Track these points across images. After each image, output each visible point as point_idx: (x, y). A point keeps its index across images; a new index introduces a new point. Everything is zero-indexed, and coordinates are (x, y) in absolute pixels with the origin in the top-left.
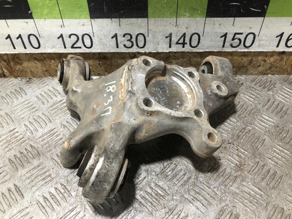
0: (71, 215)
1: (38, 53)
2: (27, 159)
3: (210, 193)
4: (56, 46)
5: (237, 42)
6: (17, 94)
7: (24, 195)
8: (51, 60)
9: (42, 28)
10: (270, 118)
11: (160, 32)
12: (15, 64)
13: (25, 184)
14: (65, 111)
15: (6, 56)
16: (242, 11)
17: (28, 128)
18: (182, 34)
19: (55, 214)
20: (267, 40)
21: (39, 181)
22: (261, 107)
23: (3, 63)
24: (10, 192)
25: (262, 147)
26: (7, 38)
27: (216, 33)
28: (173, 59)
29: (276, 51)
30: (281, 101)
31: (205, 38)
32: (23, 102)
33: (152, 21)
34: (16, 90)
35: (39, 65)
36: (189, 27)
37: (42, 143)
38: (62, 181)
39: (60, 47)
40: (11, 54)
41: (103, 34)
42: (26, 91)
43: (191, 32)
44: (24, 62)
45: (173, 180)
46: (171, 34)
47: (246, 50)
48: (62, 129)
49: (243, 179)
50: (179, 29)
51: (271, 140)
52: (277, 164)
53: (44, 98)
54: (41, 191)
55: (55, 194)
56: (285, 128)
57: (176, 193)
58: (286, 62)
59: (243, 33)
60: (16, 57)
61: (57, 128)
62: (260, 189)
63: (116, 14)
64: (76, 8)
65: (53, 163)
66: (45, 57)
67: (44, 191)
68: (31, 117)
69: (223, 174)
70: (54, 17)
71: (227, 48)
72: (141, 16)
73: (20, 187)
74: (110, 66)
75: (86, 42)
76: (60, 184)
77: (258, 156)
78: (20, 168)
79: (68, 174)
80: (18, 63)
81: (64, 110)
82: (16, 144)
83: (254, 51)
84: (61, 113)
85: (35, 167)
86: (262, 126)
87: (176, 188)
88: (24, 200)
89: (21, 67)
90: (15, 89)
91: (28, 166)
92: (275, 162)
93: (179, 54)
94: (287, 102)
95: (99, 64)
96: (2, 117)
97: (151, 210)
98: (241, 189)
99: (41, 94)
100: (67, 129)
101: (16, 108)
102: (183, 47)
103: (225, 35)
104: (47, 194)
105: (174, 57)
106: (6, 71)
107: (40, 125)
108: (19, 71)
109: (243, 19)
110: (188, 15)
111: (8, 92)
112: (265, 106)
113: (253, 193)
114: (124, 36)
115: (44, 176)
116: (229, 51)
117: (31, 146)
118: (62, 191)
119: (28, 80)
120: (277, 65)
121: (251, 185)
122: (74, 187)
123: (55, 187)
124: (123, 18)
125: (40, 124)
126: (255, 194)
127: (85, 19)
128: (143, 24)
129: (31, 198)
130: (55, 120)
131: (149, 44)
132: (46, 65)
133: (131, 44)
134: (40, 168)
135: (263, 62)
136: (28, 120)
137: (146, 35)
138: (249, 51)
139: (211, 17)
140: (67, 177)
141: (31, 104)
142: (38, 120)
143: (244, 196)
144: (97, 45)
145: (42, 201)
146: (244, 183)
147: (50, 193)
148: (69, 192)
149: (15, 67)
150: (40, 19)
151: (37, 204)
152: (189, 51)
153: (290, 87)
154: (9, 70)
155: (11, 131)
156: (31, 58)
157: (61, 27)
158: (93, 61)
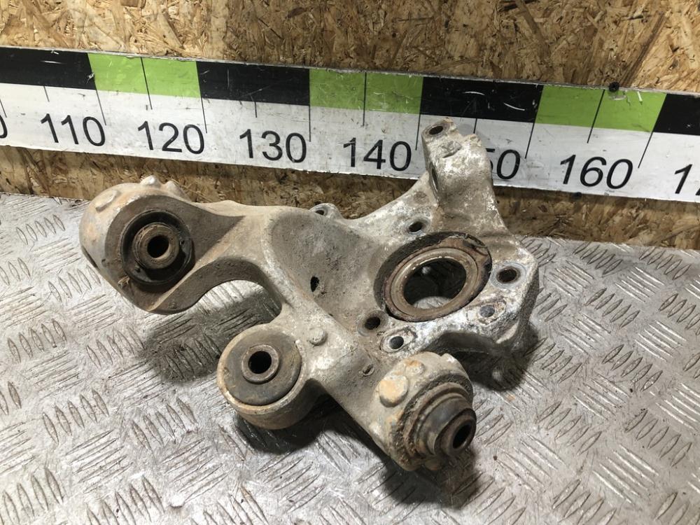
0: (97, 444)
1: (100, 155)
2: (42, 342)
4: (135, 143)
6: (48, 227)
7: (22, 403)
8: (123, 170)
9: (110, 109)
11: (333, 134)
12: (54, 172)
13: (28, 385)
15: (39, 155)
16: (489, 107)
17: (54, 290)
18: (375, 142)
19: (70, 438)
20: (543, 168)
21: (55, 382)
23: (33, 167)
26: (43, 121)
28: (360, 190)
29: (564, 191)
30: (556, 289)
31: (419, 153)
32: (56, 242)
33: (317, 112)
34: (46, 219)
35: (99, 176)
36: (388, 131)
37: (74, 318)
38: (97, 387)
39: (141, 146)
40: (48, 151)
41: (225, 128)
42: (64, 223)
43: (392, 139)
44: (73, 170)
46: (354, 140)
47: (504, 184)
50: (368, 132)
54: (54, 400)
55: (79, 406)
56: (549, 340)
58: (586, 215)
59: (494, 150)
60: (57, 158)
61: (109, 295)
63: (250, 94)
64: (177, 76)
65: (87, 354)
66: (113, 162)
67: (60, 400)
68: (65, 271)
70: (135, 89)
72: (297, 100)
73: (18, 388)
74: (236, 193)
75: (192, 142)
76: (91, 391)
78: (24, 357)
79: (110, 376)
80: (60, 170)
82: (28, 315)
83: (520, 187)
85: (54, 358)
88: (20, 410)
89: (65, 179)
91: (40, 354)
93: (372, 180)
95: (216, 186)
96: (11, 266)
97: (244, 452)
101: (39, 252)
102: (379, 167)
104: (64, 405)
105: (361, 185)
106: (35, 184)
107: (77, 286)
108: (60, 185)
109: (493, 122)
110: (386, 106)
111: (31, 222)
114: (264, 136)
115: (65, 375)
117: (54, 321)
118: (93, 403)
119: (73, 203)
120: (570, 219)
122: (115, 399)
123: (80, 395)
124: (263, 102)
125: (78, 284)
127: (192, 99)
128: (300, 115)
129: (34, 408)
131: (312, 156)
132: (113, 179)
133: (276, 153)
134: (61, 360)
135: (541, 212)
136: (57, 274)
137: (306, 138)
138: (510, 186)
139: (431, 113)
140: (107, 381)
141: (69, 247)
142: (76, 278)
144: (213, 148)
145: (53, 415)
147: (69, 403)
148: (105, 405)
149: (53, 177)
150: (109, 90)
151: (43, 418)
152: (391, 176)
153: (582, 265)
154: (43, 181)
155: (22, 292)
156: (85, 163)
157: (147, 109)
158: (203, 180)
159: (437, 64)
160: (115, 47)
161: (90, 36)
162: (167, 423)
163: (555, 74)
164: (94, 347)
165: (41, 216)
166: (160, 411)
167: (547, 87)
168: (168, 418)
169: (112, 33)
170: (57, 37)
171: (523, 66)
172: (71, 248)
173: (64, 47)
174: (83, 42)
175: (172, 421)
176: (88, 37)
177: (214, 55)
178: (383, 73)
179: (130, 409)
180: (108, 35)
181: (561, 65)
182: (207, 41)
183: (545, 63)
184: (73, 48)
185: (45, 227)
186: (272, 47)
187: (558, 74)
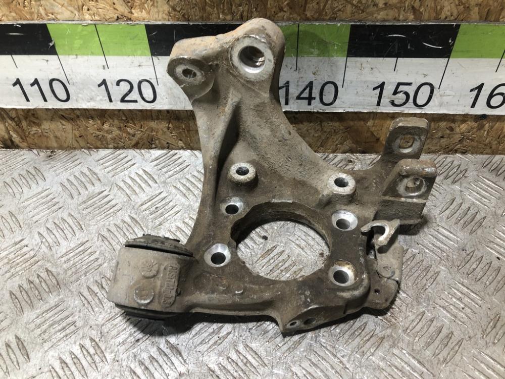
1: (67, 109)
2: (39, 293)
3: (336, 365)
4: (96, 98)
5: (401, 97)
6: (31, 179)
7: (30, 356)
8: (87, 120)
9: (72, 70)
10: (451, 233)
12: (29, 125)
13: (33, 337)
14: (106, 211)
15: (14, 112)
16: (409, 47)
17: (44, 240)
18: (307, 83)
20: (454, 96)
21: (56, 333)
22: (438, 212)
23: (10, 122)
24: (9, 349)
25: (433, 286)
26: (14, 85)
27: (365, 82)
29: (471, 113)
30: (473, 202)
31: (346, 90)
32: (39, 193)
35: (68, 126)
36: (319, 72)
37: (65, 266)
38: (94, 334)
39: (101, 100)
40: (22, 109)
42: (44, 174)
43: (321, 80)
44: (45, 122)
45: (276, 340)
46: (288, 82)
47: (418, 111)
48: (99, 243)
49: (394, 343)
50: (301, 75)
51: (450, 273)
52: (456, 317)
53: (73, 187)
54: (57, 350)
55: (80, 356)
56: (476, 252)
57: (277, 363)
58: (488, 132)
59: (411, 83)
60: (30, 114)
61: (92, 240)
62: (421, 362)
64: (128, 38)
65: (81, 301)
66: (79, 115)
67: (63, 350)
68: (50, 221)
69: (361, 333)
70: (92, 52)
71: (385, 106)
73: (24, 341)
74: (186, 132)
75: (145, 93)
76: (88, 338)
77: (425, 302)
78: (26, 308)
79: (103, 322)
80: (34, 123)
81: (104, 210)
82: (24, 265)
83: (432, 112)
84: (99, 213)
85: (52, 308)
86: (436, 246)
87: (279, 354)
88: (29, 364)
89: (39, 130)
90: (27, 170)
91: (40, 305)
92: (452, 315)
93: (303, 115)
94: (485, 205)
95: (168, 128)
96: (3, 219)
98: (389, 361)
99: (68, 180)
100: (107, 243)
101: (27, 203)
102: (309, 104)
103: (382, 86)
104: (67, 355)
105: (293, 119)
106: (14, 136)
107: (63, 234)
108: (35, 135)
109: (412, 60)
110: (316, 52)
111: (16, 175)
112: (444, 211)
113: (408, 368)
115: (64, 324)
116: (388, 112)
117: (47, 270)
118: (92, 351)
119: (49, 153)
120: (473, 136)
121: (407, 355)
122: (112, 345)
123: (80, 344)
125: (63, 231)
126: (411, 371)
127: (143, 57)
129: (41, 361)
130: (89, 227)
132: (80, 128)
134: (59, 309)
135: (448, 132)
136: (45, 224)
138: (423, 112)
139: (356, 56)
140: (101, 327)
141: (51, 196)
142: (61, 226)
143: (392, 373)
144: (164, 98)
145: (58, 366)
146: (396, 351)
147: (72, 353)
148: (103, 353)
149: (29, 129)
150: (69, 55)
151: (51, 371)
152: (320, 111)
153: (491, 177)
154: (20, 133)
155: (16, 244)
156: (55, 117)
157: (104, 69)
158: (157, 123)
159: (363, 11)
160: (71, 16)
161: (47, 8)
162: (161, 366)
163: (472, 13)
164: (86, 293)
165: (23, 169)
166: (152, 354)
167: (464, 26)
168: (161, 361)
169: (66, 4)
170: (17, 11)
171: (442, 9)
172: (53, 198)
173: (24, 20)
174: (41, 14)
175: (165, 364)
176: (45, 9)
177: (160, 18)
178: (315, 23)
179: (125, 355)
180: (63, 6)
181: (477, 5)
182: (153, 5)
183: (463, 4)
184: (33, 20)
185: (28, 179)
186: (212, 7)
187: (474, 13)
